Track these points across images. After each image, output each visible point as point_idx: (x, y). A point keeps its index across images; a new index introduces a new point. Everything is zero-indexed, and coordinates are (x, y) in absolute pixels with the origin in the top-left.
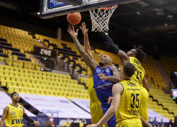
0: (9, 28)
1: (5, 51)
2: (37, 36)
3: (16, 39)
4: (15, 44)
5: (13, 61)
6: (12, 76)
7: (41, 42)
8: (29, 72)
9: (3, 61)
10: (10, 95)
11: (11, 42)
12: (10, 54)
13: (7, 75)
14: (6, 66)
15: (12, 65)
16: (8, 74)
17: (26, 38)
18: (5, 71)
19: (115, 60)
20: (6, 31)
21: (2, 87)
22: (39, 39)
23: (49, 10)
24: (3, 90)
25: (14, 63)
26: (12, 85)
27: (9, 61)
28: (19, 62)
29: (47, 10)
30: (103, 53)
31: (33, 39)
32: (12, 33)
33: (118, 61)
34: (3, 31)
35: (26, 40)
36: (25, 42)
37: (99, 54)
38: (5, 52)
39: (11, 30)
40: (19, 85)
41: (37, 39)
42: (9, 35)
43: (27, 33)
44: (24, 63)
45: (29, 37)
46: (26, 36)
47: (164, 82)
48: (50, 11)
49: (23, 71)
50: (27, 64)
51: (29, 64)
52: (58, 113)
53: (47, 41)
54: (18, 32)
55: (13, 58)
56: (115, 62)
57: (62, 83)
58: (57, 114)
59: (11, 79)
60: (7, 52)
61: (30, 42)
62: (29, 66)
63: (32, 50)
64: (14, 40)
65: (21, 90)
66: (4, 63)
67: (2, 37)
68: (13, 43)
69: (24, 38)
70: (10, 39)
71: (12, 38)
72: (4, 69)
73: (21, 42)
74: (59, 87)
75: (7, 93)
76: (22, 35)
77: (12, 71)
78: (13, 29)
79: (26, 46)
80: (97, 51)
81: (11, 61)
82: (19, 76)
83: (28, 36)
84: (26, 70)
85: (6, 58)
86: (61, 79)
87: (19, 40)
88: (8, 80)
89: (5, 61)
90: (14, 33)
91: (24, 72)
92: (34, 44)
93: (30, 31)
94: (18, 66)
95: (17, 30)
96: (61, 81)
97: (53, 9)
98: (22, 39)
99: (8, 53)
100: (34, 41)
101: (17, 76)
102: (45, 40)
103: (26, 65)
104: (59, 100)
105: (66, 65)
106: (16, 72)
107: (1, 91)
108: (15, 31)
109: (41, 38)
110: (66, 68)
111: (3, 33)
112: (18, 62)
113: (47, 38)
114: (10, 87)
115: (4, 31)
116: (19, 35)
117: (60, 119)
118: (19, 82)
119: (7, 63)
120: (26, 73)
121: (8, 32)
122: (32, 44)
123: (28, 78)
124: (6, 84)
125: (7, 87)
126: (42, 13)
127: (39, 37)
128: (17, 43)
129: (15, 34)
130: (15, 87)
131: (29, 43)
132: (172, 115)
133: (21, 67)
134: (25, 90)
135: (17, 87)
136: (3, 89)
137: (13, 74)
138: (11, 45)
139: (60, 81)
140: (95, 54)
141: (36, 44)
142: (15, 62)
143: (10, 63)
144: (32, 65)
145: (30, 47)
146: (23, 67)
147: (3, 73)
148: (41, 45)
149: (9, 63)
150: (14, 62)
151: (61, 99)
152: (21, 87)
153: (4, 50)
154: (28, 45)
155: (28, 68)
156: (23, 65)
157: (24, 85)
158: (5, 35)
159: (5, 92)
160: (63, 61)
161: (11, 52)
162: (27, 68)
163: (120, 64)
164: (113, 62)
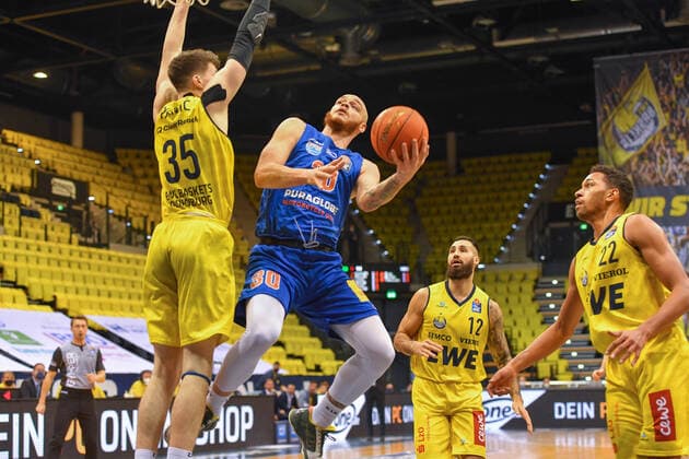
19: (75, 168)
30: (29, 142)
33: (84, 171)
37: (16, 146)
47: (246, 241)
56: (76, 175)
80: (10, 135)
132: (280, 349)
140: (4, 147)
163: (94, 181)
164: (68, 175)
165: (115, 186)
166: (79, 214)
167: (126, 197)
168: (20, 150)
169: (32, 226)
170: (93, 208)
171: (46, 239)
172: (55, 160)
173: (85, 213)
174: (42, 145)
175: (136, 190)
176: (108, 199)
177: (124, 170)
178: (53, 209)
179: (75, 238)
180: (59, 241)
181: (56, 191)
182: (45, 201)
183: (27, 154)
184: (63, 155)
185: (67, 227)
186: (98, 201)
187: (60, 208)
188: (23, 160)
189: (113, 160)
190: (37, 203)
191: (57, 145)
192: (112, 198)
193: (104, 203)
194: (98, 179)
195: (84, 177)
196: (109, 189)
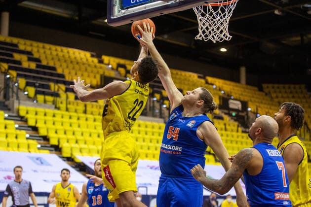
0: (59, 48)
1: (55, 86)
2: (106, 59)
3: (71, 66)
4: (70, 73)
5: (68, 103)
6: (67, 127)
7: (112, 69)
8: (95, 120)
9: (51, 103)
10: (65, 159)
11: (63, 71)
12: (63, 90)
13: (58, 126)
14: (56, 111)
15: (67, 110)
16: (61, 124)
17: (86, 62)
18: (55, 119)
19: (242, 95)
20: (54, 53)
21: (52, 146)
22: (109, 64)
23: (123, 11)
24: (54, 152)
25: (69, 106)
26: (68, 142)
27: (61, 103)
28: (77, 105)
29: (119, 11)
30: (219, 82)
31: (99, 65)
32: (63, 56)
33: (246, 96)
34: (49, 53)
35: (87, 66)
36: (86, 70)
37: (212, 84)
38: (55, 88)
39: (62, 51)
40: (79, 142)
41: (106, 64)
42: (59, 60)
43: (88, 54)
44: (86, 106)
45: (93, 61)
46: (87, 60)
48: (124, 13)
49: (85, 119)
50: (91, 106)
51: (95, 107)
52: (146, 187)
53: (124, 66)
54: (74, 53)
55: (67, 97)
56: (242, 98)
57: (152, 137)
58: (145, 189)
59: (65, 133)
60: (57, 87)
61: (95, 70)
62: (95, 110)
63: (97, 82)
64: (67, 67)
65: (82, 150)
66: (54, 106)
67: (48, 63)
68: (66, 73)
69: (84, 64)
70: (61, 66)
71: (64, 65)
72: (54, 116)
73: (80, 69)
74: (147, 143)
75: (61, 156)
76: (81, 59)
77: (66, 119)
78: (65, 50)
79: (89, 76)
80: (210, 79)
81: (64, 102)
82: (79, 126)
83: (90, 59)
84: (89, 116)
85: (55, 98)
86: (149, 129)
87: (77, 67)
88: (61, 135)
89: (54, 102)
90: (67, 56)
91: (87, 120)
92: (101, 72)
93: (93, 52)
94: (76, 111)
95: (71, 51)
96: (150, 134)
97: (129, 9)
98: (81, 64)
99: (58, 90)
100: (101, 68)
101: (75, 128)
102: (119, 65)
103: (89, 109)
104: (148, 166)
105: (157, 105)
106: (74, 120)
107: (51, 153)
108: (68, 52)
109: (112, 62)
110: (157, 111)
111: (50, 57)
112: (75, 104)
113: (122, 61)
114: (64, 145)
115: (51, 53)
116: (75, 58)
117: (151, 198)
118: (79, 137)
119: (58, 106)
120: (91, 122)
121: (57, 55)
122: (98, 72)
123: (93, 131)
124: (59, 141)
125: (60, 146)
126: (112, 18)
127: (109, 61)
128: (73, 72)
129: (69, 57)
130: (74, 145)
131: (92, 72)
133: (82, 111)
134: (90, 151)
135: (77, 145)
136: (53, 149)
137: (69, 125)
138: (63, 76)
139: (148, 133)
140: (207, 85)
141: (104, 73)
142: (72, 104)
143: (63, 106)
144: (100, 108)
145: (95, 77)
146: (85, 112)
147: (52, 123)
148: (113, 74)
149: (61, 106)
150: (70, 104)
151: (151, 165)
152: (82, 145)
153: (52, 85)
154: (92, 75)
155: (94, 113)
156: (84, 108)
157: (88, 142)
158: (53, 59)
159: (56, 154)
160: (152, 99)
161: (63, 87)
162: (92, 113)
163: (251, 101)
164: (238, 98)
165: (262, 103)
166: (243, 117)
167: (267, 108)
168: (215, 87)
169: (219, 123)
170: (250, 114)
171: (226, 130)
172: (232, 91)
173: (246, 117)
174: (226, 84)
175: (272, 105)
176: (257, 109)
177: (266, 94)
178: (230, 115)
179: (240, 129)
180: (232, 131)
181: (231, 106)
182: (226, 111)
183: (218, 88)
184: (236, 88)
185: (236, 123)
186: (253, 111)
187: (234, 114)
188: (215, 92)
189: (261, 89)
190: (222, 112)
191: (233, 83)
192: (259, 109)
193: (255, 111)
194: (253, 99)
195: (246, 99)
196: (258, 104)
